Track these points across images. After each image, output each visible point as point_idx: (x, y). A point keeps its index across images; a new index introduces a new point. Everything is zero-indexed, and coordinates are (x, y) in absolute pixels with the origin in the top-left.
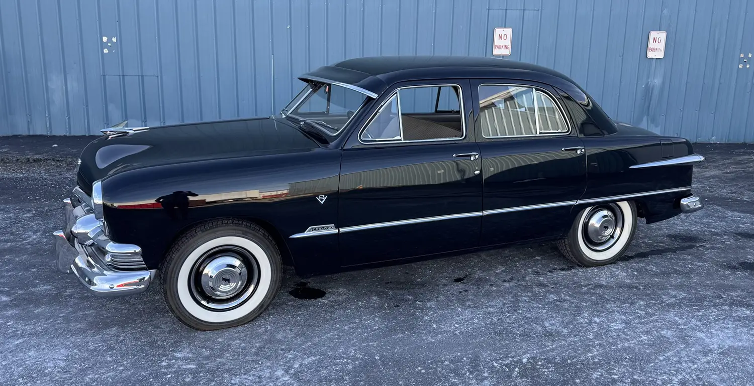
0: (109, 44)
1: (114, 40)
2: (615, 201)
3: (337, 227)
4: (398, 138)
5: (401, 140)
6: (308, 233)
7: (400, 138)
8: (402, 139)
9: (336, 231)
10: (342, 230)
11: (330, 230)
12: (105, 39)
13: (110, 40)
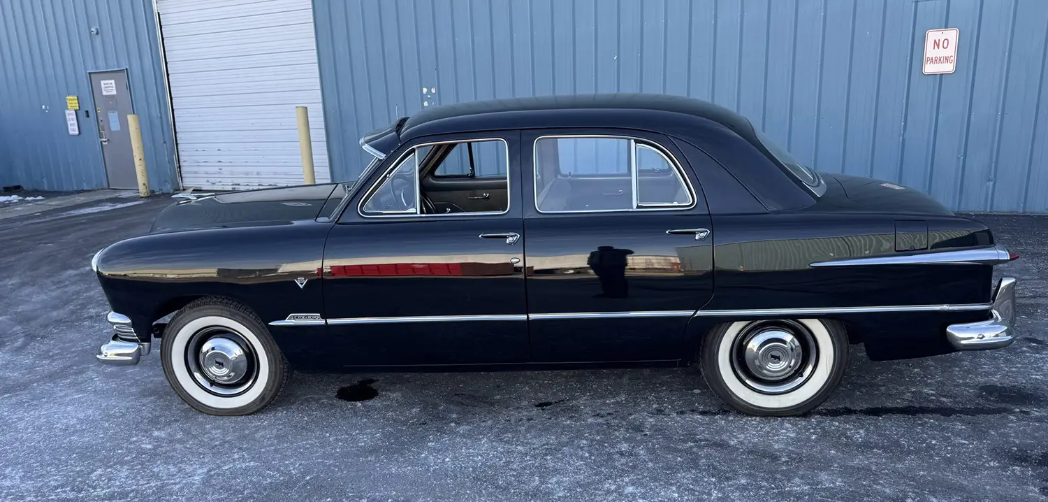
0: (429, 96)
1: (433, 91)
2: (795, 317)
3: (324, 317)
4: (413, 210)
5: (416, 213)
6: (288, 322)
7: (414, 211)
8: (418, 212)
9: (323, 322)
10: (330, 321)
11: (315, 320)
12: (425, 90)
13: (429, 92)
